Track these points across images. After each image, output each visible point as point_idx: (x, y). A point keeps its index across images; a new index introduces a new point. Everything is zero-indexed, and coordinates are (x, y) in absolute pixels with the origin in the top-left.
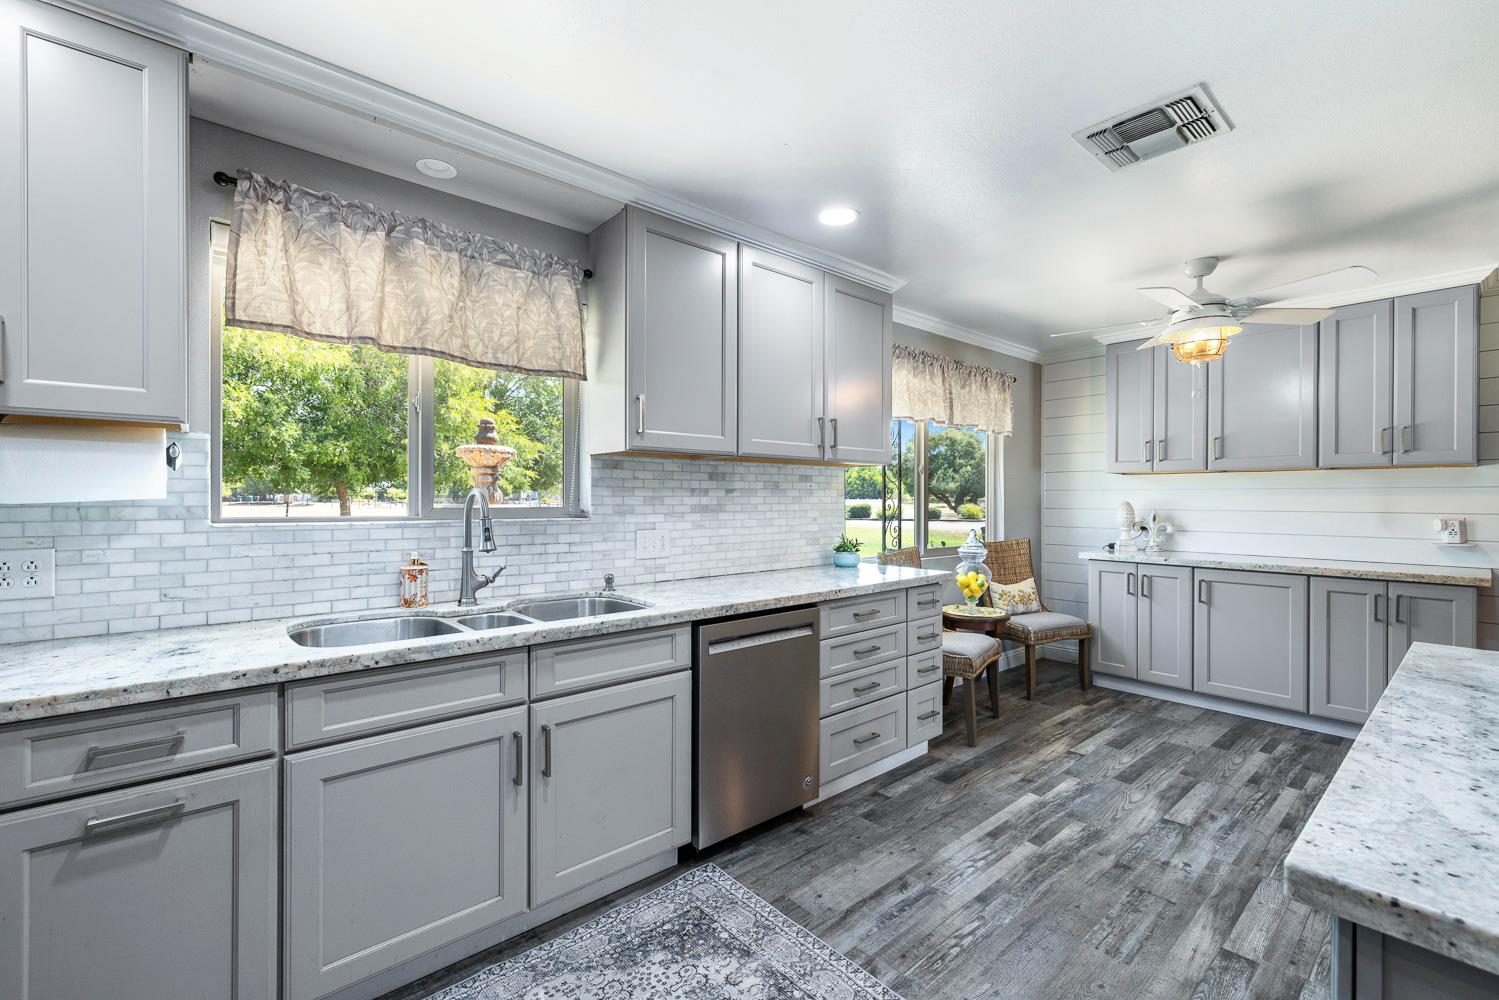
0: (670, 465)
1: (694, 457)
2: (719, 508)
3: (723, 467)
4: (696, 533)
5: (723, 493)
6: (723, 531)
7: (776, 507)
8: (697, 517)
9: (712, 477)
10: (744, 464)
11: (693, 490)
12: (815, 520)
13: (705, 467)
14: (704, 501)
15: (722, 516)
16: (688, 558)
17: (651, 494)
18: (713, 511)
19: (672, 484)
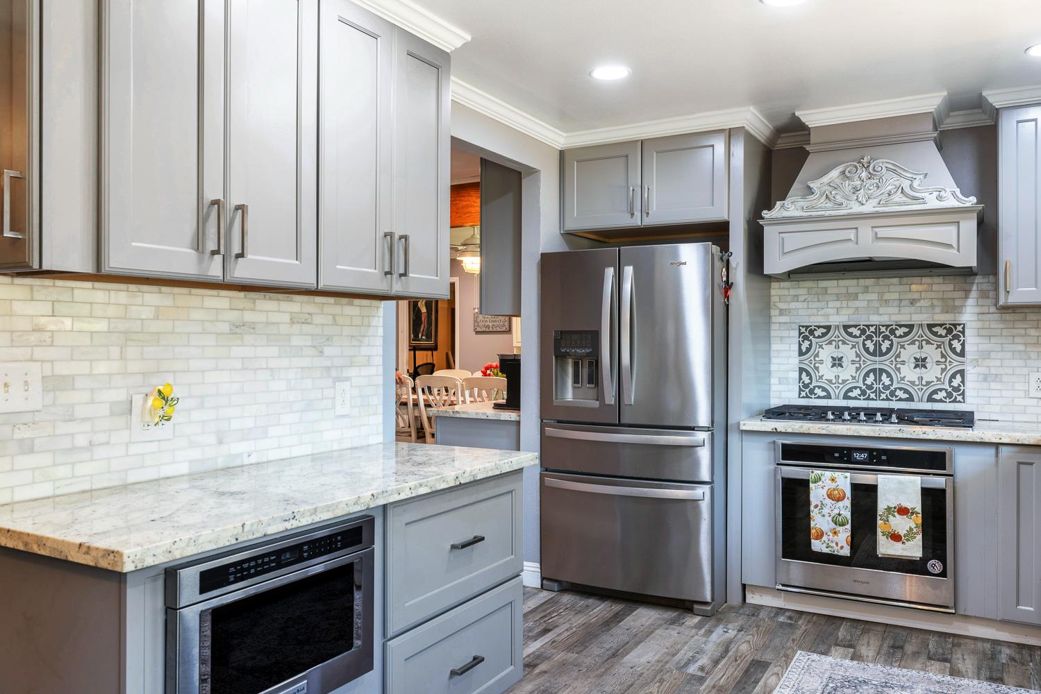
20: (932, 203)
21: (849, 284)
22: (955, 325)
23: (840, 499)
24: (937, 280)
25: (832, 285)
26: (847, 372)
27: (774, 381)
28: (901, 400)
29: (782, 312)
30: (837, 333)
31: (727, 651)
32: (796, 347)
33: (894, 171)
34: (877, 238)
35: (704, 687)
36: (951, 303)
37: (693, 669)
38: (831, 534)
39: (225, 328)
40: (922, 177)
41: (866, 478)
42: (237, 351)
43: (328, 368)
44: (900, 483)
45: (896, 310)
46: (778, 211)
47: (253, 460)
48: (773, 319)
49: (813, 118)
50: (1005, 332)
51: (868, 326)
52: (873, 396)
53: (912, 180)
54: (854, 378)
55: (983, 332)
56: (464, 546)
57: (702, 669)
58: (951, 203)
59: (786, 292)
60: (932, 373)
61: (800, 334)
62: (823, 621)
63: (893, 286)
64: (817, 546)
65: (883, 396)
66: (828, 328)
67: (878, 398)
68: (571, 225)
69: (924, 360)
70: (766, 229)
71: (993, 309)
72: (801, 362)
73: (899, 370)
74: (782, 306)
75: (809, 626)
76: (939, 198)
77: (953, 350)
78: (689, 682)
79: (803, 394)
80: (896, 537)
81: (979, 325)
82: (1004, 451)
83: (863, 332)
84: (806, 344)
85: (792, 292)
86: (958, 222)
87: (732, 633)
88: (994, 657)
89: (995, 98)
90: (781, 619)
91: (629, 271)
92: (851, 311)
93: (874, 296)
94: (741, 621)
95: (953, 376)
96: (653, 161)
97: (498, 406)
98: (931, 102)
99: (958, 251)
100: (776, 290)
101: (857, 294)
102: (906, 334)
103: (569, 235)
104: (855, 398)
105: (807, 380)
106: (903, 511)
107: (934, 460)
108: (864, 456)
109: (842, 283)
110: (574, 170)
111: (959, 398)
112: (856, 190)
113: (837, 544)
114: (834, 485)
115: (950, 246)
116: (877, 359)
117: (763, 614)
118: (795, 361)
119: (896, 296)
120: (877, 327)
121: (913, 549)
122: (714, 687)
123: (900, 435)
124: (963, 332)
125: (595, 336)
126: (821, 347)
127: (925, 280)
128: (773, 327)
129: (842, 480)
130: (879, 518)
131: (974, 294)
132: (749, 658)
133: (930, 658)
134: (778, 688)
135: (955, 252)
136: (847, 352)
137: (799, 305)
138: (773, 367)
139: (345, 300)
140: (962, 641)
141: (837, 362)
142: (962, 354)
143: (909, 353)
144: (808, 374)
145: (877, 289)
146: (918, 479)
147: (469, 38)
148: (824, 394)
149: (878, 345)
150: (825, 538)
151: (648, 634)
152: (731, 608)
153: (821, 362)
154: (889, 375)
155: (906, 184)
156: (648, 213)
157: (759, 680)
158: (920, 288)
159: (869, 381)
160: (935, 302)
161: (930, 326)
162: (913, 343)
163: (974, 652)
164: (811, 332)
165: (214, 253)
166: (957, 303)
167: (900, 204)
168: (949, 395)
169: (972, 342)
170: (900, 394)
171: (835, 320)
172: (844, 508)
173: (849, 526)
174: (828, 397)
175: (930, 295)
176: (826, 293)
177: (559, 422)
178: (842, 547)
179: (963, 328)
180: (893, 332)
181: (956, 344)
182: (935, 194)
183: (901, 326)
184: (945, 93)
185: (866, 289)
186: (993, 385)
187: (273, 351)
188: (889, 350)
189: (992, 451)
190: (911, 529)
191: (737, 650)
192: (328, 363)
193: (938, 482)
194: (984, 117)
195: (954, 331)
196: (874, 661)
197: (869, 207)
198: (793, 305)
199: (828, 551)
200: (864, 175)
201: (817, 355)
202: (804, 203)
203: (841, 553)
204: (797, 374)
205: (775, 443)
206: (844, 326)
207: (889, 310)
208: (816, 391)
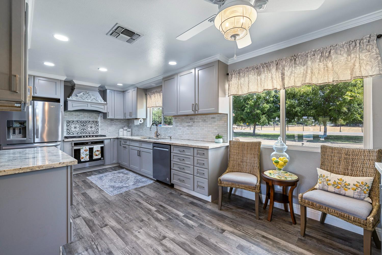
0: (183, 117)
1: (187, 115)
2: (192, 126)
3: (193, 117)
4: (188, 131)
5: (193, 123)
6: (193, 131)
7: (204, 126)
8: (188, 127)
9: (191, 119)
10: (197, 116)
11: (187, 122)
12: (216, 129)
13: (189, 117)
14: (189, 124)
15: (192, 127)
16: (186, 135)
17: (180, 123)
18: (191, 126)
19: (183, 121)
20: (100, 102)
21: (78, 113)
22: (97, 121)
24: (94, 114)
25: (74, 113)
26: (77, 129)
30: (75, 122)
32: (66, 125)
33: (93, 95)
34: (91, 106)
40: (97, 97)
41: (92, 146)
44: (97, 146)
45: (87, 118)
46: (70, 98)
49: (76, 82)
50: (104, 122)
51: (82, 121)
52: (83, 133)
54: (79, 130)
55: (101, 122)
60: (93, 129)
61: (67, 122)
63: (86, 114)
64: (82, 160)
65: (85, 133)
66: (73, 121)
67: (84, 134)
69: (92, 127)
70: (68, 101)
71: (103, 119)
72: (67, 128)
76: (101, 101)
77: (97, 125)
79: (68, 134)
80: (97, 155)
82: (111, 139)
83: (81, 122)
84: (68, 124)
85: (65, 114)
86: (104, 106)
88: (112, 169)
89: (107, 88)
92: (78, 118)
93: (83, 116)
95: (97, 129)
98: (98, 85)
101: (79, 115)
102: (89, 123)
104: (79, 134)
105: (69, 131)
106: (98, 151)
107: (102, 142)
108: (90, 143)
109: (76, 113)
111: (98, 133)
112: (86, 97)
114: (86, 149)
115: (103, 109)
116: (83, 127)
119: (87, 116)
120: (83, 121)
121: (99, 157)
122: (82, 185)
127: (92, 114)
129: (87, 147)
130: (94, 153)
131: (100, 116)
132: (80, 181)
134: (92, 181)
136: (77, 126)
137: (67, 117)
141: (75, 128)
142: (98, 126)
143: (89, 126)
144: (69, 130)
145: (83, 114)
146: (100, 145)
148: (73, 134)
149: (83, 125)
150: (84, 158)
153: (72, 128)
154: (86, 130)
155: (95, 98)
156: (36, 93)
157: (88, 182)
159: (82, 131)
160: (94, 117)
161: (93, 121)
162: (90, 124)
164: (70, 122)
166: (97, 118)
167: (95, 101)
168: (96, 132)
169: (100, 124)
170: (88, 133)
171: (75, 120)
172: (88, 152)
173: (89, 155)
174: (74, 134)
175: (93, 116)
177: (8, 145)
180: (86, 122)
181: (97, 124)
183: (88, 121)
184: (101, 85)
185: (81, 114)
186: (103, 131)
188: (86, 125)
189: (110, 140)
190: (99, 153)
193: (103, 145)
194: (105, 89)
195: (97, 122)
196: (99, 174)
197: (89, 101)
198: (65, 117)
199: (85, 160)
200: (87, 95)
201: (71, 126)
202: (76, 98)
203: (87, 160)
204: (66, 130)
205: (72, 143)
206: (77, 121)
207: (86, 118)
208: (71, 133)
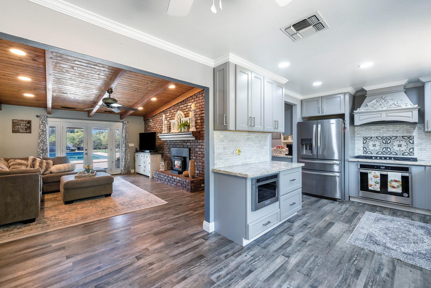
20: (404, 107)
21: (378, 127)
22: (411, 136)
23: (377, 177)
24: (404, 125)
25: (372, 127)
27: (356, 150)
28: (393, 155)
29: (358, 134)
30: (374, 138)
31: (347, 209)
32: (362, 142)
33: (392, 100)
34: (387, 116)
35: (343, 216)
36: (409, 131)
37: (339, 212)
38: (374, 186)
39: (246, 139)
40: (400, 101)
41: (384, 173)
42: (248, 143)
43: (261, 146)
44: (395, 174)
46: (358, 110)
47: (250, 163)
48: (356, 135)
49: (367, 88)
50: (427, 138)
51: (383, 137)
52: (385, 154)
53: (397, 102)
54: (379, 149)
55: (419, 138)
56: (292, 181)
57: (342, 212)
58: (410, 106)
59: (359, 129)
60: (403, 148)
61: (363, 139)
62: (372, 206)
63: (391, 127)
64: (370, 188)
65: (388, 154)
66: (372, 137)
68: (303, 116)
69: (401, 145)
70: (355, 115)
71: (423, 132)
72: (364, 145)
73: (393, 147)
74: (358, 132)
75: (368, 206)
76: (406, 106)
77: (410, 143)
78: (339, 214)
79: (364, 153)
80: (394, 187)
81: (418, 136)
82: (427, 168)
83: (382, 138)
84: (365, 141)
85: (361, 129)
86: (412, 111)
87: (348, 206)
89: (423, 80)
90: (360, 204)
91: (319, 126)
92: (378, 133)
93: (386, 130)
94: (350, 204)
95: (410, 149)
96: (325, 101)
97: (286, 155)
98: (404, 82)
99: (412, 118)
100: (356, 128)
101: (380, 129)
102: (395, 139)
103: (303, 118)
104: (380, 154)
105: (365, 150)
106: (396, 181)
107: (405, 169)
108: (384, 168)
109: (375, 126)
110: (304, 104)
111: (412, 154)
112: (380, 105)
113: (376, 188)
114: (375, 174)
116: (386, 145)
117: (355, 203)
118: (362, 145)
119: (392, 129)
120: (386, 137)
121: (399, 190)
122: (346, 216)
123: (395, 163)
124: (413, 138)
125: (311, 140)
126: (369, 142)
127: (401, 125)
128: (356, 137)
129: (378, 173)
130: (388, 182)
132: (353, 211)
133: (405, 216)
134: (362, 218)
135: (411, 118)
136: (377, 143)
137: (363, 132)
138: (356, 147)
139: (263, 133)
140: (414, 214)
141: (374, 145)
142: (413, 143)
143: (396, 143)
144: (366, 148)
145: (386, 128)
146: (400, 174)
147: (288, 81)
148: (370, 153)
149: (386, 141)
150: (373, 186)
151: (327, 204)
152: (346, 201)
153: (370, 145)
154: (390, 149)
155: (396, 103)
156: (323, 113)
157: (357, 216)
158: (399, 127)
159: (384, 150)
160: (404, 131)
161: (403, 137)
162: (397, 141)
163: (418, 216)
164: (367, 138)
165: (250, 126)
166: (411, 131)
167: (394, 108)
168: (409, 154)
169: (416, 140)
170: (393, 153)
171: (373, 135)
172: (378, 180)
173: (380, 184)
174: (372, 154)
175: (402, 129)
176: (371, 129)
177: (302, 158)
178: (378, 189)
179: (413, 137)
180: (391, 138)
181: (411, 141)
182: (405, 105)
183: (393, 137)
184: (408, 80)
185: (383, 128)
186: (423, 151)
187: (252, 143)
188: (390, 143)
189: (424, 167)
190: (398, 185)
191: (350, 209)
192: (261, 145)
193: (406, 174)
194: (420, 84)
195: (410, 138)
196: (388, 215)
197: (385, 109)
198: (361, 132)
199: (373, 189)
200: (383, 101)
201: (368, 144)
202: (365, 108)
203: (378, 190)
204: (363, 148)
205: (358, 164)
206: (376, 137)
207: (391, 133)
208: (368, 152)
